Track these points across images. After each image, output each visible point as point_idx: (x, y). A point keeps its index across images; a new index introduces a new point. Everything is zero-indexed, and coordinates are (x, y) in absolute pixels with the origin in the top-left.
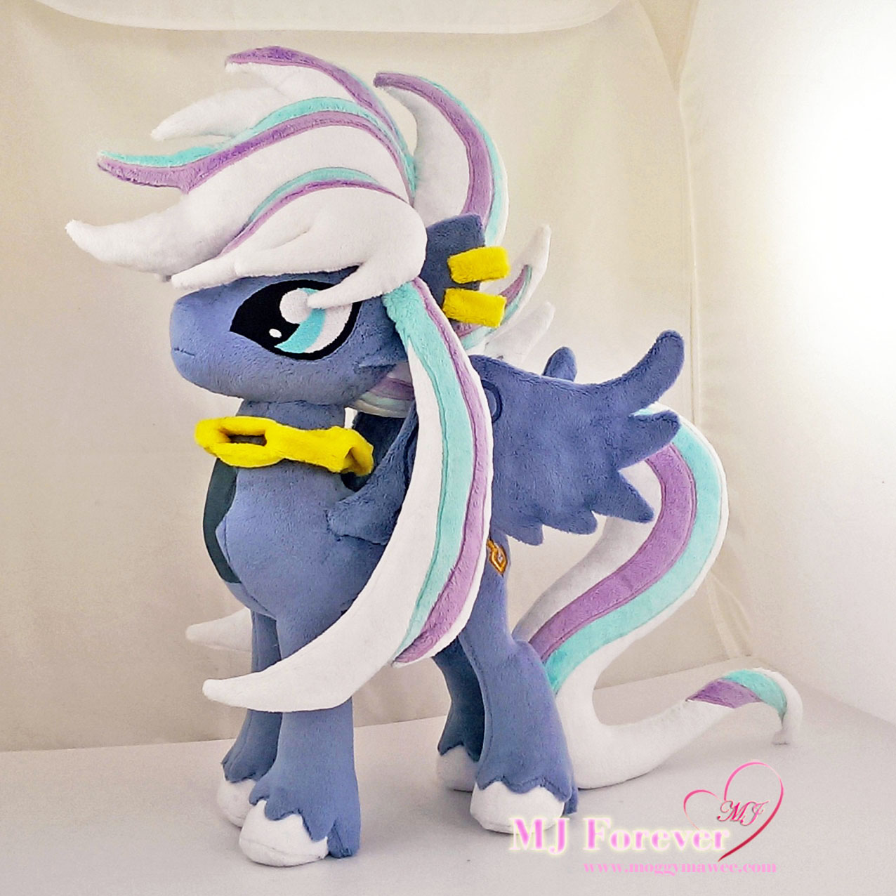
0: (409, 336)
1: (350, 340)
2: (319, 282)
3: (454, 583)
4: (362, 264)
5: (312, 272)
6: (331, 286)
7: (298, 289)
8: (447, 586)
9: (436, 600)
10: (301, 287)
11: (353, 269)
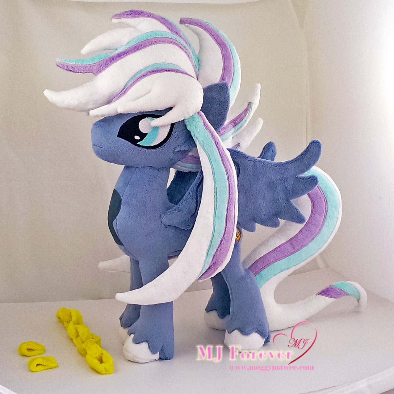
0: (197, 138)
1: (170, 140)
2: (156, 114)
3: (223, 245)
4: (174, 106)
5: (152, 110)
6: (161, 116)
7: (147, 118)
8: (219, 246)
9: (215, 252)
10: (148, 117)
11: (171, 109)
